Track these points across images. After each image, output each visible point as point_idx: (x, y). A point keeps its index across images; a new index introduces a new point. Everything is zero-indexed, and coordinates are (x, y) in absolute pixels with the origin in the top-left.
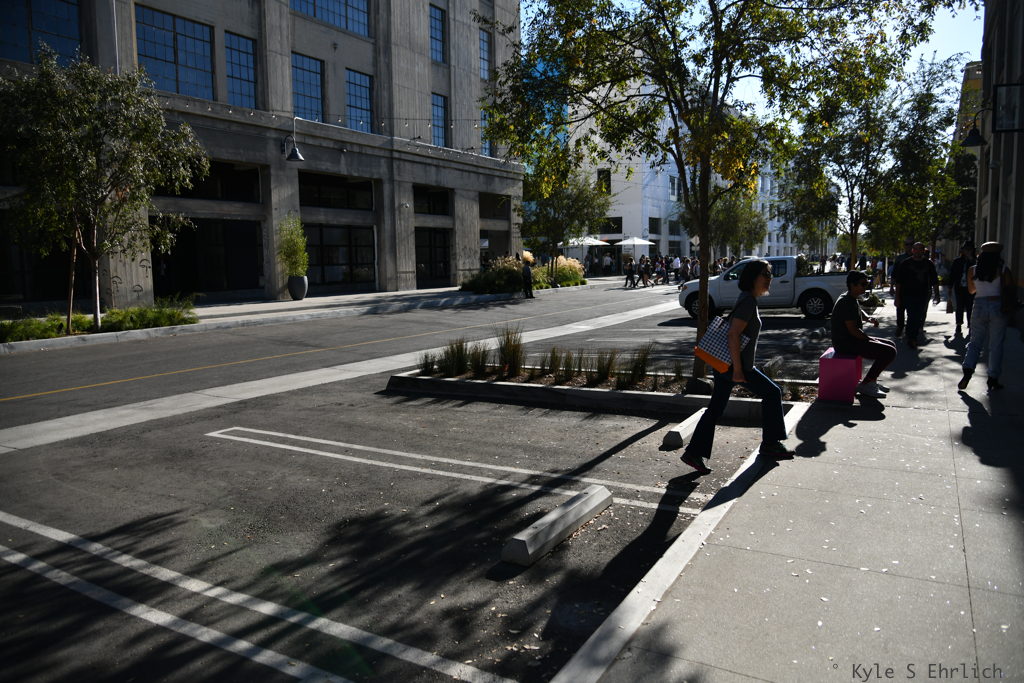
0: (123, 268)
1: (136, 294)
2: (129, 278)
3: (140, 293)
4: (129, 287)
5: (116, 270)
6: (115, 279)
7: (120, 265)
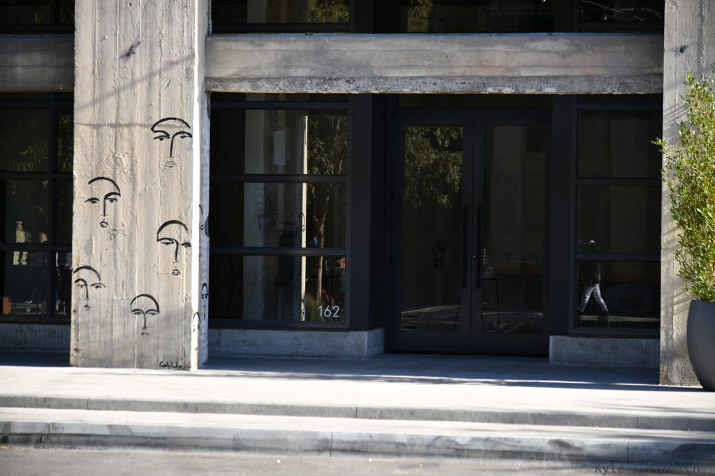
0: (110, 244)
1: (139, 319)
2: (122, 274)
3: (151, 319)
4: (122, 299)
5: (88, 249)
6: (84, 274)
7: (102, 233)
